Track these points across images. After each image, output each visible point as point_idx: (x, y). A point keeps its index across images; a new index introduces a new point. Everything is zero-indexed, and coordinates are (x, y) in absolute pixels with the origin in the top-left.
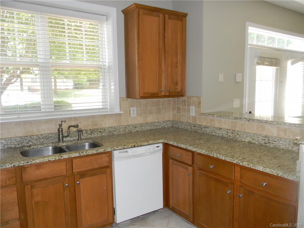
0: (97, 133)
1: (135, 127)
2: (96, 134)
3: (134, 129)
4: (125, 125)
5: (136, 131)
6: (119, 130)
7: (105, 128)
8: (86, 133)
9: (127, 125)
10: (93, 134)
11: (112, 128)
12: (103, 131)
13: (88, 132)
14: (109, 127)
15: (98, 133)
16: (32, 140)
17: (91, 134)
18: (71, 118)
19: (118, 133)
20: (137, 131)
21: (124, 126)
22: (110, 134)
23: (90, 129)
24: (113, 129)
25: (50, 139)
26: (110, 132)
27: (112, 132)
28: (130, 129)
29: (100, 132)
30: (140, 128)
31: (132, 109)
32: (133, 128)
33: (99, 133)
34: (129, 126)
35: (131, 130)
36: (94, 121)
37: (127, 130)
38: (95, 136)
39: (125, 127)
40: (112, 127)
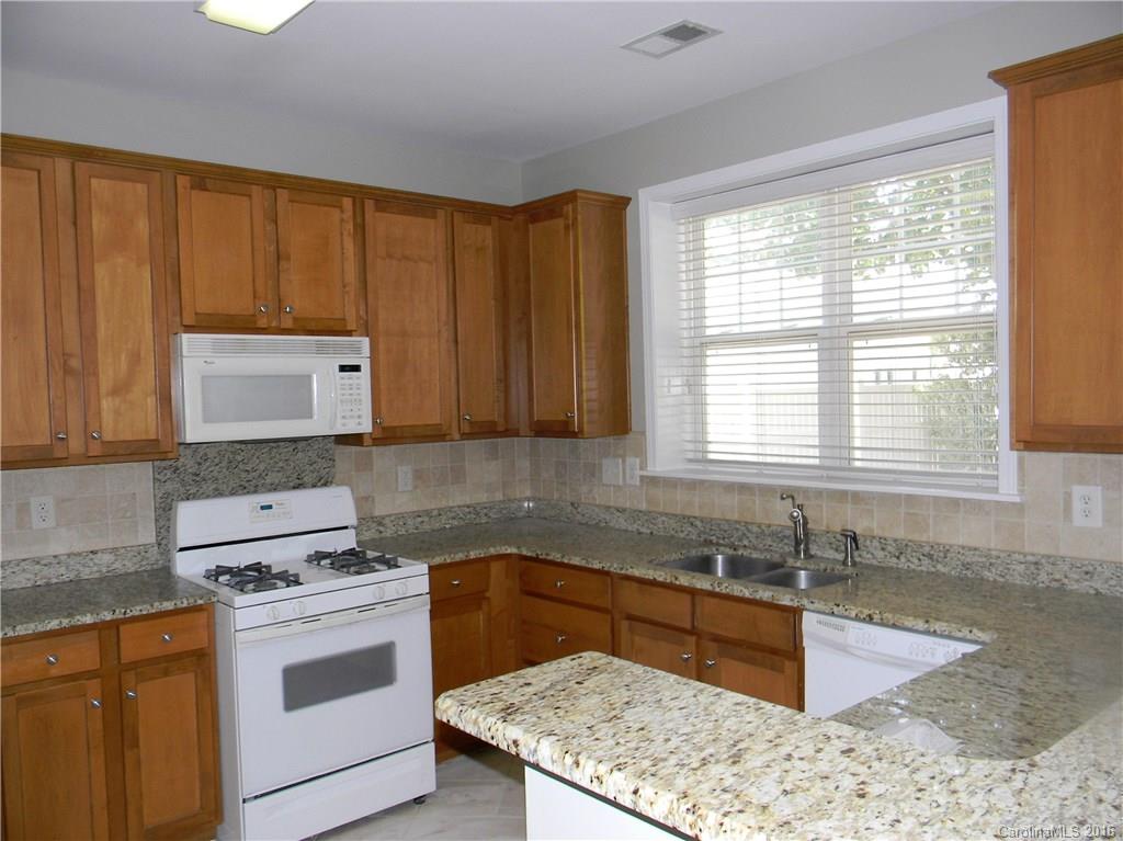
0: (920, 560)
1: (1087, 573)
2: (916, 561)
3: (1077, 581)
4: (1033, 555)
5: (1092, 592)
6: (1008, 569)
7: (947, 547)
8: (883, 549)
9: (1043, 556)
10: (903, 559)
11: (977, 553)
12: (942, 554)
13: (889, 548)
14: (963, 548)
15: (921, 557)
16: (749, 535)
17: (898, 558)
18: (844, 493)
19: (1002, 580)
20: (1098, 593)
21: (1030, 558)
22: (969, 573)
23: (895, 540)
24: (980, 556)
25: (786, 541)
26: (967, 566)
27: (975, 568)
28: (1058, 577)
29: (930, 556)
30: (1113, 582)
31: (1078, 491)
32: (1076, 577)
33: (926, 561)
34: (1053, 560)
35: (1066, 581)
36: (914, 514)
37: (1043, 577)
38: (913, 566)
39: (1036, 563)
40: (975, 549)
